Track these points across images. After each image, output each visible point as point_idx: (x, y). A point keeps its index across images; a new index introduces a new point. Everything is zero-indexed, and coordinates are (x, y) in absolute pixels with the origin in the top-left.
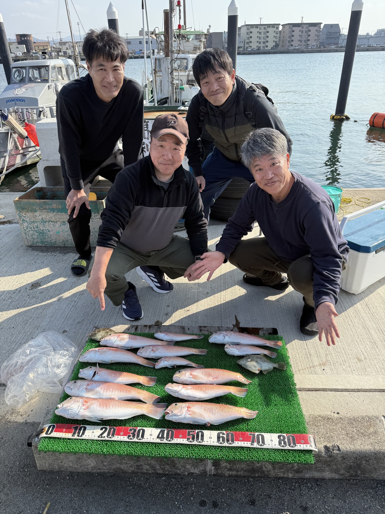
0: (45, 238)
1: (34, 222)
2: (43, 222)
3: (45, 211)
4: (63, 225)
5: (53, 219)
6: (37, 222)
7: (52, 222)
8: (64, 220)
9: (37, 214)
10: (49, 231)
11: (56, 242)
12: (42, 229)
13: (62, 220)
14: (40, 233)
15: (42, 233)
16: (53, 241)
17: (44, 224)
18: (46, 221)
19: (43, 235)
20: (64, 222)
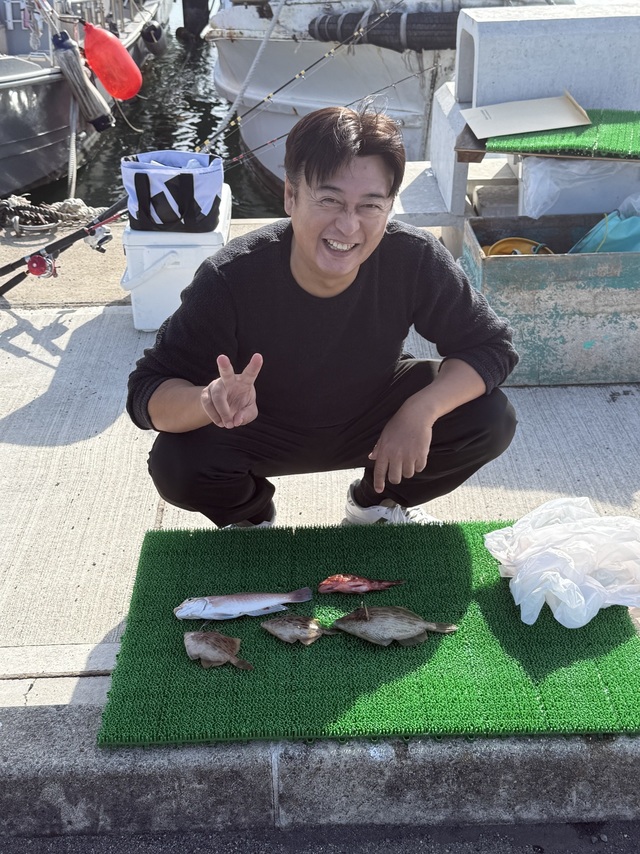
0: (546, 362)
1: (526, 318)
2: (557, 314)
3: (572, 284)
4: (610, 322)
5: (587, 308)
6: (536, 316)
7: (581, 314)
8: (619, 309)
9: (543, 294)
10: (564, 342)
11: (571, 372)
12: (544, 335)
13: (610, 310)
14: (538, 347)
15: (540, 348)
16: (566, 369)
17: (554, 324)
18: (564, 315)
19: (542, 355)
20: (616, 314)
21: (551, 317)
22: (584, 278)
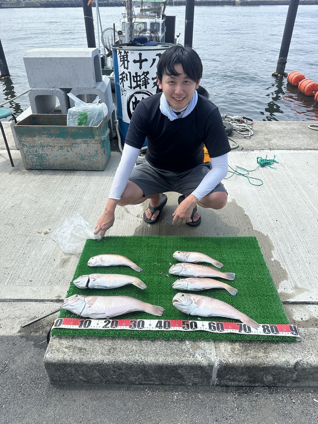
0: (44, 161)
1: (33, 147)
2: (42, 146)
3: (44, 136)
4: (60, 149)
5: (51, 144)
6: (36, 146)
7: (50, 146)
8: (62, 145)
9: (36, 139)
10: (47, 155)
12: (40, 153)
13: (59, 145)
14: (39, 157)
15: (40, 157)
16: (52, 164)
17: (42, 149)
18: (45, 146)
19: (42, 159)
20: (61, 147)
21: (41, 147)
22: (47, 134)
